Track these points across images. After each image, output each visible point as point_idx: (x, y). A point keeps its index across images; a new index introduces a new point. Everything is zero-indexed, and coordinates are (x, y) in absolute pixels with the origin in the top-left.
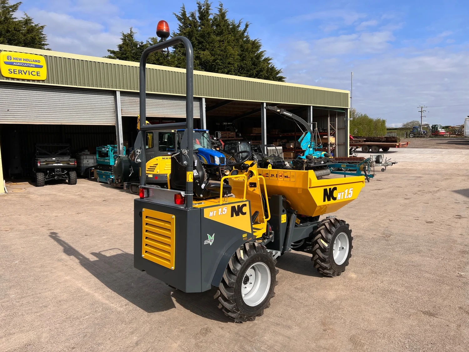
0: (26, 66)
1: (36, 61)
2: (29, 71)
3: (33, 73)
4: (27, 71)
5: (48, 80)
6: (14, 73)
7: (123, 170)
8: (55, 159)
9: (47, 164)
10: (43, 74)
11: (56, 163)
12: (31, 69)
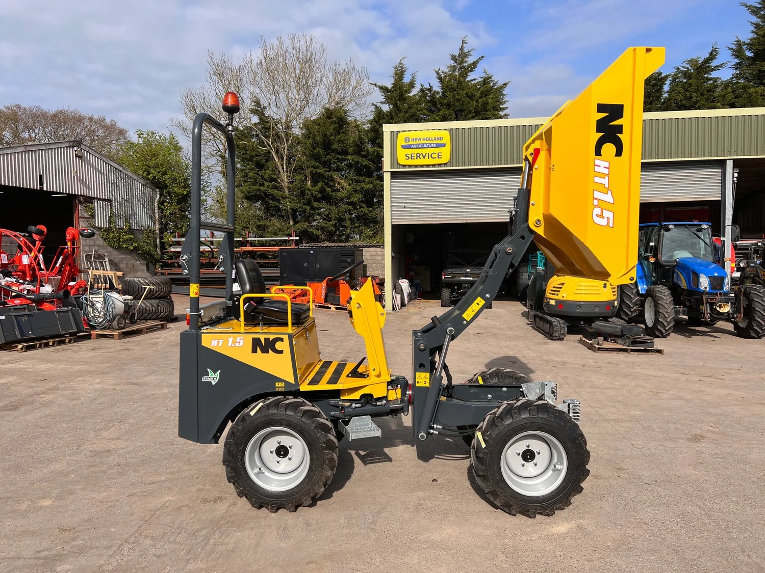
0: (425, 148)
1: (438, 139)
2: (429, 154)
3: (433, 156)
4: (426, 154)
5: (451, 162)
6: (412, 159)
7: (537, 291)
8: (469, 270)
9: (453, 277)
10: (445, 155)
11: (464, 277)
12: (430, 151)
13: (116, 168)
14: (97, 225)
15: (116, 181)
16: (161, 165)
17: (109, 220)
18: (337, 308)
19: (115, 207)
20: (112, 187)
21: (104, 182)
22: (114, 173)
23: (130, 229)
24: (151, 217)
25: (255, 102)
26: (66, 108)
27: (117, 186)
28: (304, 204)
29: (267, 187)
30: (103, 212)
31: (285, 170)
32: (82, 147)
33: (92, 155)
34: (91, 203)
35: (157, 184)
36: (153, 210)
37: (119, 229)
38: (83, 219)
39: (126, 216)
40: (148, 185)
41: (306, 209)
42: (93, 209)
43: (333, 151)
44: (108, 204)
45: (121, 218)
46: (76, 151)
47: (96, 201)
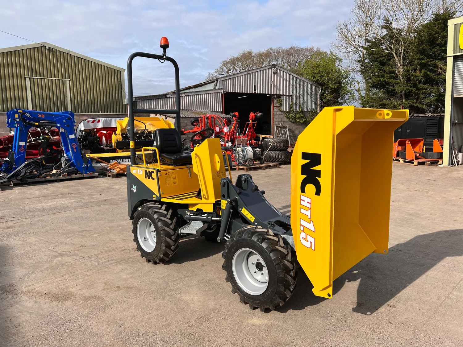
13: (295, 77)
14: (283, 110)
15: (295, 84)
16: (322, 72)
17: (290, 107)
18: (405, 162)
19: (294, 99)
20: (292, 88)
21: (288, 86)
22: (294, 79)
23: (302, 111)
24: (316, 103)
25: (385, 21)
26: (294, 46)
27: (295, 87)
28: (411, 87)
29: (386, 78)
30: (287, 103)
31: (401, 64)
32: (277, 67)
33: (282, 71)
34: (281, 98)
35: (320, 84)
36: (317, 99)
37: (295, 111)
38: (276, 107)
39: (300, 104)
40: (314, 85)
41: (412, 90)
42: (282, 101)
43: (438, 45)
44: (290, 98)
45: (297, 105)
46: (273, 70)
47: (283, 96)
